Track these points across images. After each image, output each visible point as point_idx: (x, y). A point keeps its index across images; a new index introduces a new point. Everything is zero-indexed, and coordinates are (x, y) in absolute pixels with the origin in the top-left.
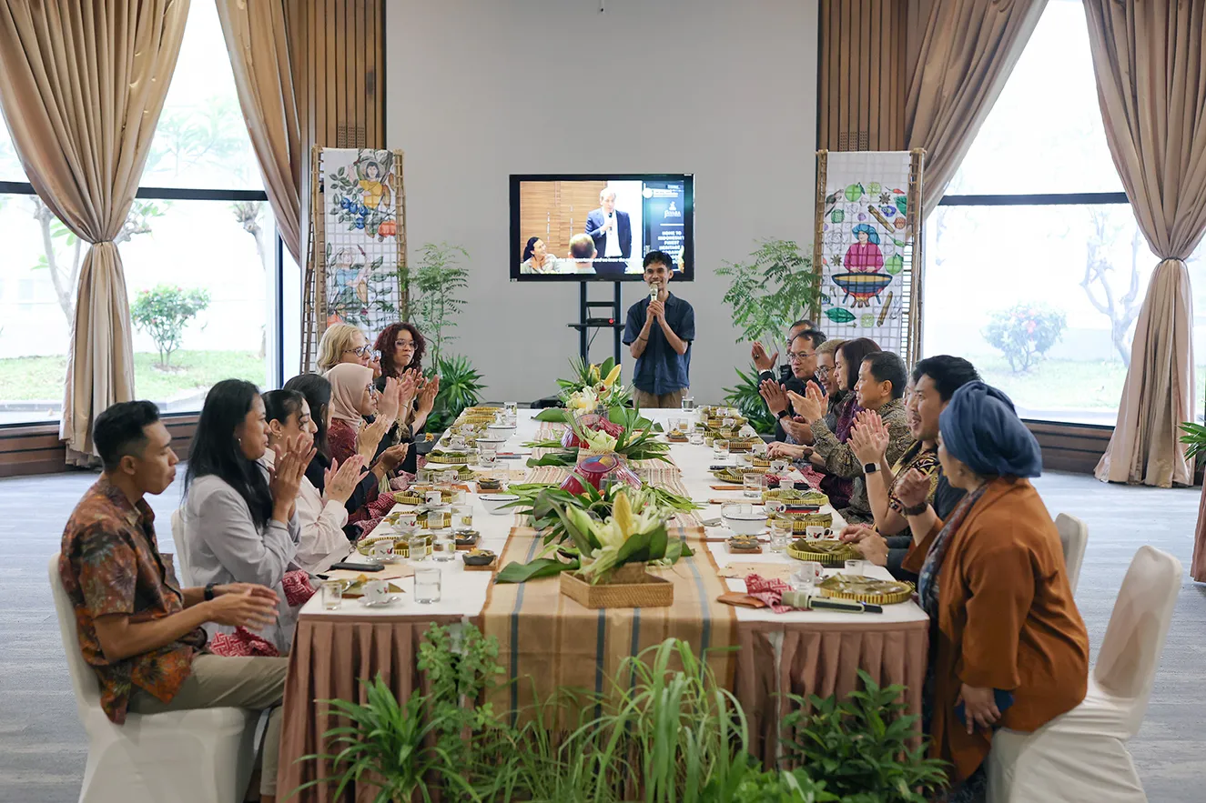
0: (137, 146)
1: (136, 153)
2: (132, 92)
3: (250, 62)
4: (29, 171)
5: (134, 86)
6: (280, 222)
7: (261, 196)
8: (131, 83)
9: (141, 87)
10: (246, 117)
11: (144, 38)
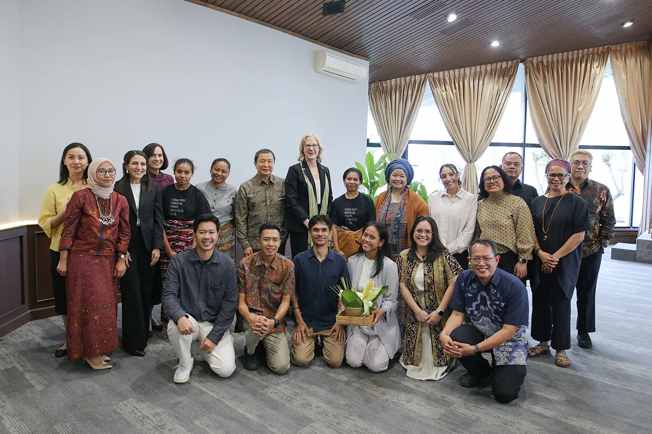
0: (580, 130)
1: (580, 133)
2: (579, 112)
3: (627, 98)
4: (539, 139)
5: (580, 109)
6: (635, 157)
7: (628, 148)
8: (579, 107)
9: (582, 110)
10: (624, 118)
11: (585, 91)
